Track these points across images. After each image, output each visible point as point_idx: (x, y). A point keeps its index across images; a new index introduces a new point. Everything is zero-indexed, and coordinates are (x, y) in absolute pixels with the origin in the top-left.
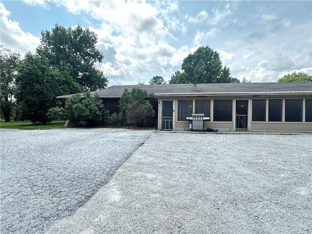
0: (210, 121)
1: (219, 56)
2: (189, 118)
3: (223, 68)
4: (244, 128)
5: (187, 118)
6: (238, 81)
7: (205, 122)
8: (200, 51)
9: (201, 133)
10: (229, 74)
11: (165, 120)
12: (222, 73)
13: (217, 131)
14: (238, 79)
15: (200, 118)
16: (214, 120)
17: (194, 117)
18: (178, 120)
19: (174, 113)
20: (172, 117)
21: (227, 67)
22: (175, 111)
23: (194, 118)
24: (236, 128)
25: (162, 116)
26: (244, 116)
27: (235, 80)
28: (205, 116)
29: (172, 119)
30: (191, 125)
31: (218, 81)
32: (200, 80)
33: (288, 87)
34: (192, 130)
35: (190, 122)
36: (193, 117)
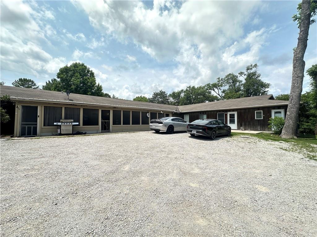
0: (80, 126)
1: (94, 75)
2: (57, 124)
3: (97, 84)
4: (107, 130)
5: (55, 124)
6: (109, 97)
7: (74, 127)
8: (75, 65)
9: (69, 137)
10: (101, 90)
11: (27, 126)
12: (96, 88)
13: (85, 134)
14: (109, 94)
15: (69, 124)
16: (84, 125)
17: (63, 122)
18: (44, 125)
19: (38, 118)
20: (36, 123)
21: (100, 85)
22: (40, 116)
23: (63, 124)
24: (101, 130)
25: (22, 122)
26: (107, 122)
27: (107, 95)
28: (74, 122)
29: (36, 124)
30: (59, 130)
31: (93, 94)
32: (77, 91)
33: (135, 104)
34: (60, 134)
35: (58, 127)
36: (61, 122)
